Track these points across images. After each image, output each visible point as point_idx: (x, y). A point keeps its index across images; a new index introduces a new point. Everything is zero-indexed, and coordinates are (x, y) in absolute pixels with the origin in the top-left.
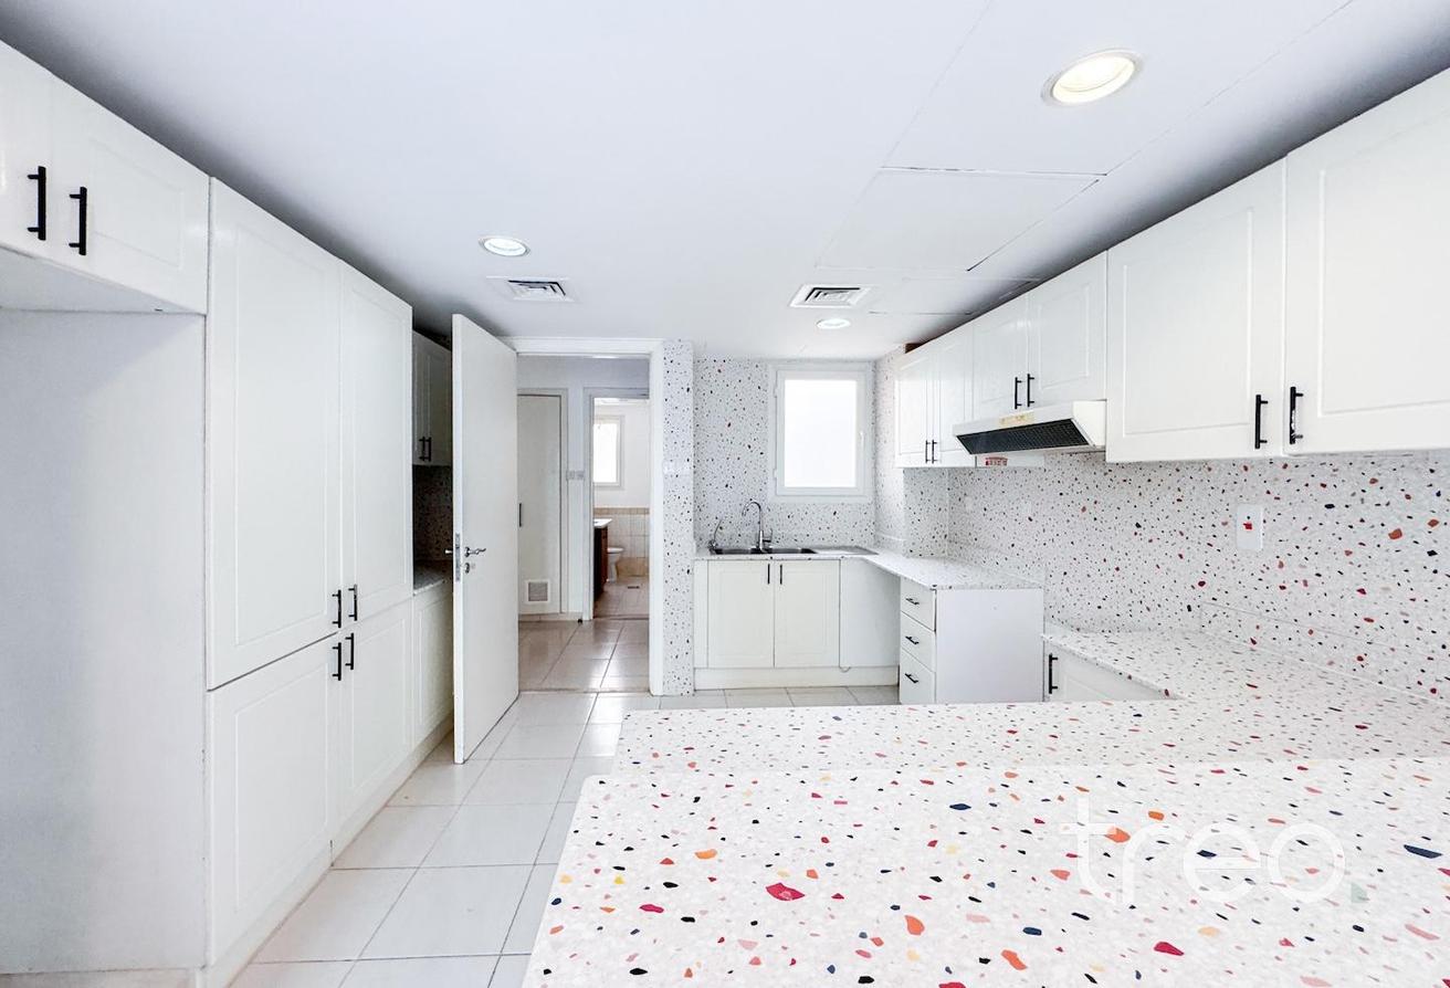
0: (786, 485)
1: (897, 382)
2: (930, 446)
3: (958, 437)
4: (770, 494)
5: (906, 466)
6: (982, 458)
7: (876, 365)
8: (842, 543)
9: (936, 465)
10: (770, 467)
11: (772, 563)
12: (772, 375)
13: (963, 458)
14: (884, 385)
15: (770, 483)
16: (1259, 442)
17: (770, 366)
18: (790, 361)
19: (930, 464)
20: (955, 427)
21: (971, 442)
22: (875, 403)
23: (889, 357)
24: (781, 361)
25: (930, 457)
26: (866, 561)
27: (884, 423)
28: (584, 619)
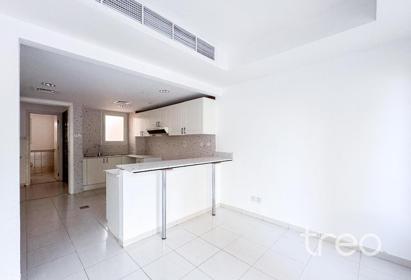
0: (106, 141)
1: (134, 118)
2: (142, 132)
3: (148, 131)
4: (102, 142)
5: (136, 136)
6: (151, 135)
7: (128, 114)
8: (120, 154)
9: (143, 136)
10: (101, 136)
11: (105, 158)
12: (102, 114)
13: (148, 135)
14: (130, 119)
15: (102, 140)
16: (182, 133)
17: (101, 111)
18: (107, 111)
19: (142, 136)
20: (147, 129)
21: (150, 132)
22: (128, 122)
23: (132, 113)
24: (104, 111)
25: (142, 134)
26: (128, 156)
27: (131, 127)
28: (27, 185)
